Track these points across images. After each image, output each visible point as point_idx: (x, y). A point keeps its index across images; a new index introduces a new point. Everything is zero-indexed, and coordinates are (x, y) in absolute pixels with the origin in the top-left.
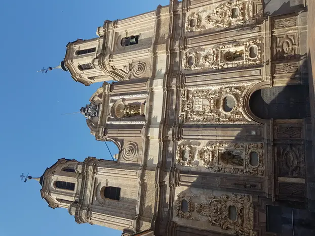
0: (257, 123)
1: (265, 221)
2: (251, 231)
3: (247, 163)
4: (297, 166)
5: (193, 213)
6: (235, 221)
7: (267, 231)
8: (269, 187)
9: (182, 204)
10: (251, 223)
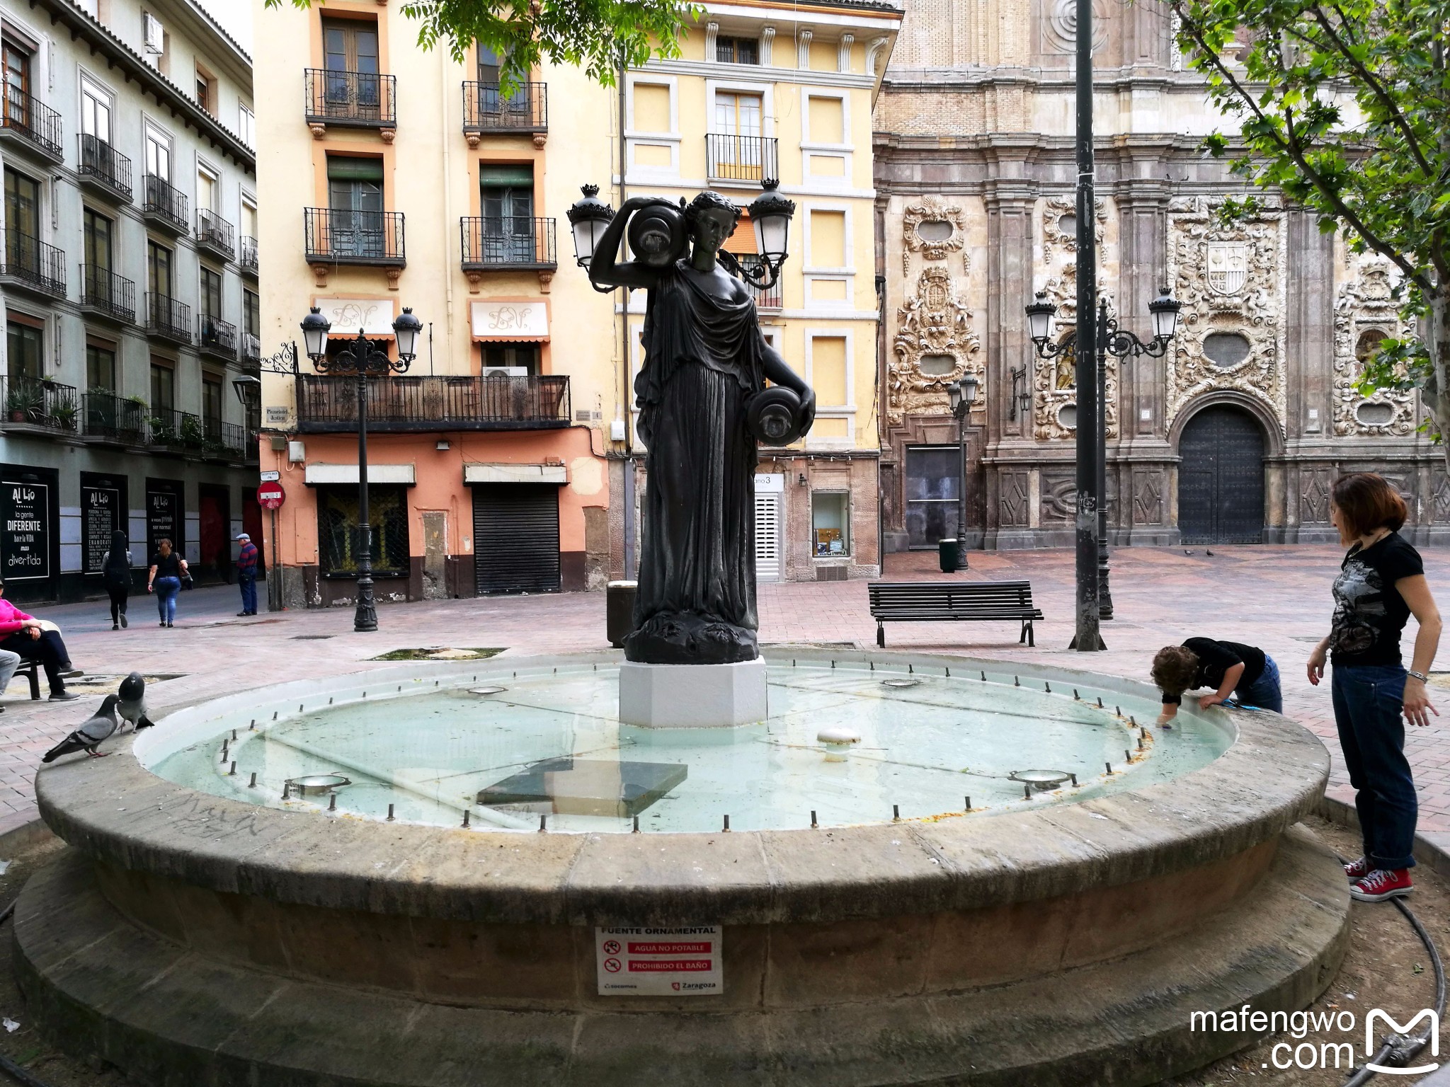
0: (1168, 424)
1: (930, 441)
2: (902, 411)
3: (1065, 400)
4: (1064, 512)
5: (920, 255)
6: (919, 371)
7: (908, 446)
8: (1016, 452)
9: (941, 222)
10: (919, 411)
